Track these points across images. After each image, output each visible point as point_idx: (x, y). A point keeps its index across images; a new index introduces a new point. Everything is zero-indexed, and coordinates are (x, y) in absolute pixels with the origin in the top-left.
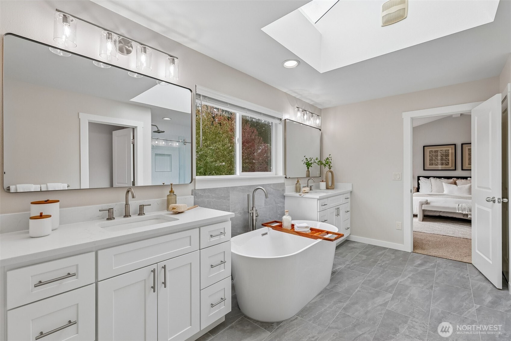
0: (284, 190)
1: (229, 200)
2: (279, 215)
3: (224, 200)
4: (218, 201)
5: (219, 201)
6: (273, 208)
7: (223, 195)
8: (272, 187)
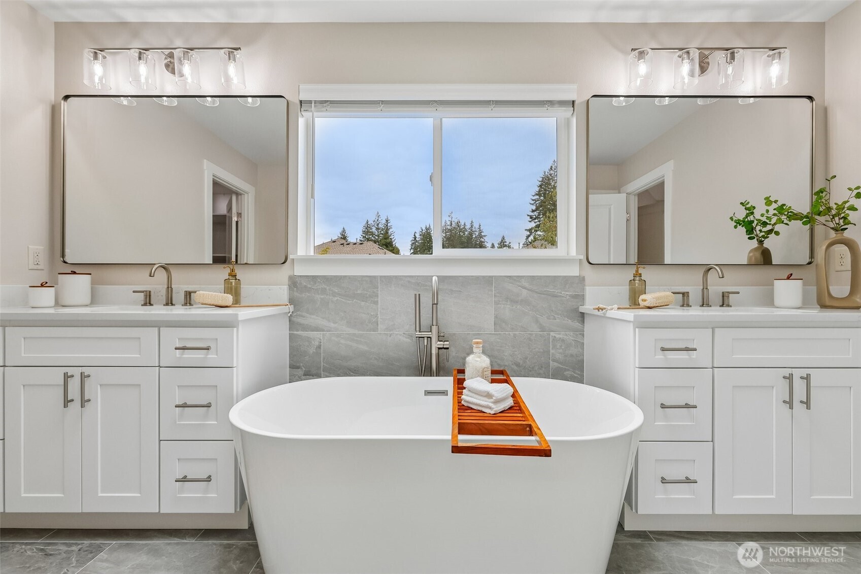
0: (581, 298)
1: (376, 303)
2: (554, 361)
3: (363, 301)
4: (348, 302)
5: (350, 302)
6: (530, 339)
7: (359, 292)
8: (526, 285)
